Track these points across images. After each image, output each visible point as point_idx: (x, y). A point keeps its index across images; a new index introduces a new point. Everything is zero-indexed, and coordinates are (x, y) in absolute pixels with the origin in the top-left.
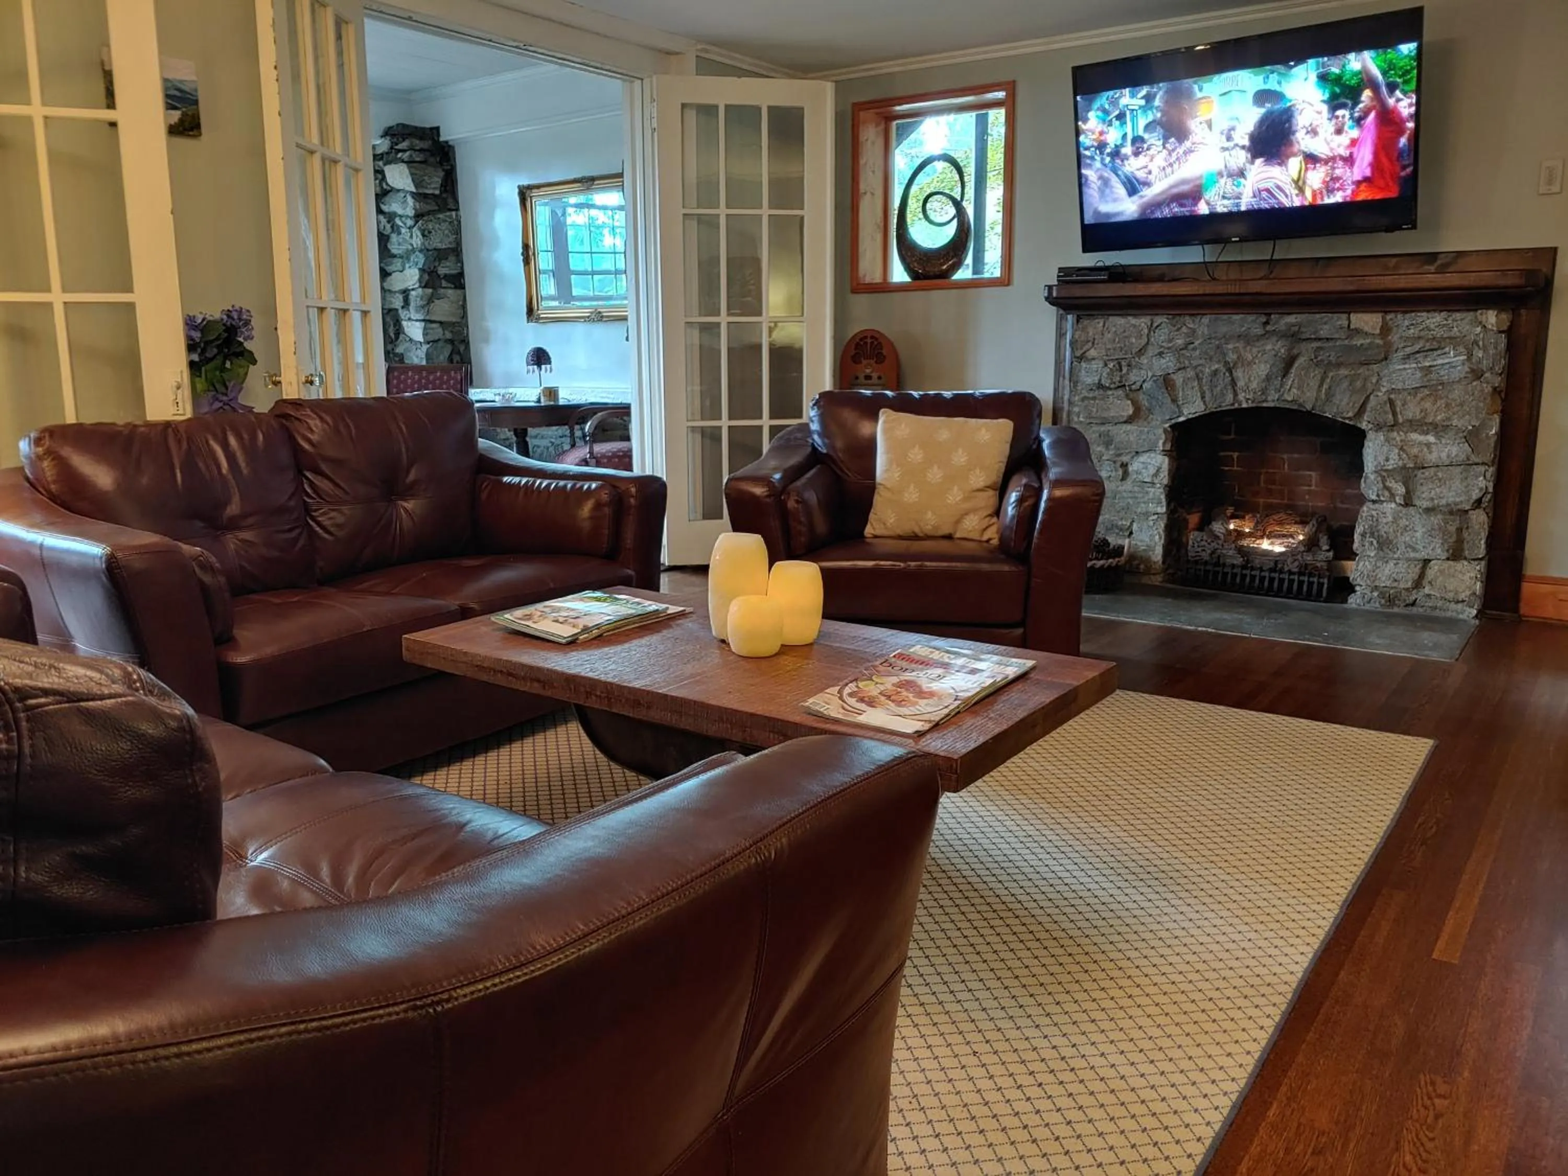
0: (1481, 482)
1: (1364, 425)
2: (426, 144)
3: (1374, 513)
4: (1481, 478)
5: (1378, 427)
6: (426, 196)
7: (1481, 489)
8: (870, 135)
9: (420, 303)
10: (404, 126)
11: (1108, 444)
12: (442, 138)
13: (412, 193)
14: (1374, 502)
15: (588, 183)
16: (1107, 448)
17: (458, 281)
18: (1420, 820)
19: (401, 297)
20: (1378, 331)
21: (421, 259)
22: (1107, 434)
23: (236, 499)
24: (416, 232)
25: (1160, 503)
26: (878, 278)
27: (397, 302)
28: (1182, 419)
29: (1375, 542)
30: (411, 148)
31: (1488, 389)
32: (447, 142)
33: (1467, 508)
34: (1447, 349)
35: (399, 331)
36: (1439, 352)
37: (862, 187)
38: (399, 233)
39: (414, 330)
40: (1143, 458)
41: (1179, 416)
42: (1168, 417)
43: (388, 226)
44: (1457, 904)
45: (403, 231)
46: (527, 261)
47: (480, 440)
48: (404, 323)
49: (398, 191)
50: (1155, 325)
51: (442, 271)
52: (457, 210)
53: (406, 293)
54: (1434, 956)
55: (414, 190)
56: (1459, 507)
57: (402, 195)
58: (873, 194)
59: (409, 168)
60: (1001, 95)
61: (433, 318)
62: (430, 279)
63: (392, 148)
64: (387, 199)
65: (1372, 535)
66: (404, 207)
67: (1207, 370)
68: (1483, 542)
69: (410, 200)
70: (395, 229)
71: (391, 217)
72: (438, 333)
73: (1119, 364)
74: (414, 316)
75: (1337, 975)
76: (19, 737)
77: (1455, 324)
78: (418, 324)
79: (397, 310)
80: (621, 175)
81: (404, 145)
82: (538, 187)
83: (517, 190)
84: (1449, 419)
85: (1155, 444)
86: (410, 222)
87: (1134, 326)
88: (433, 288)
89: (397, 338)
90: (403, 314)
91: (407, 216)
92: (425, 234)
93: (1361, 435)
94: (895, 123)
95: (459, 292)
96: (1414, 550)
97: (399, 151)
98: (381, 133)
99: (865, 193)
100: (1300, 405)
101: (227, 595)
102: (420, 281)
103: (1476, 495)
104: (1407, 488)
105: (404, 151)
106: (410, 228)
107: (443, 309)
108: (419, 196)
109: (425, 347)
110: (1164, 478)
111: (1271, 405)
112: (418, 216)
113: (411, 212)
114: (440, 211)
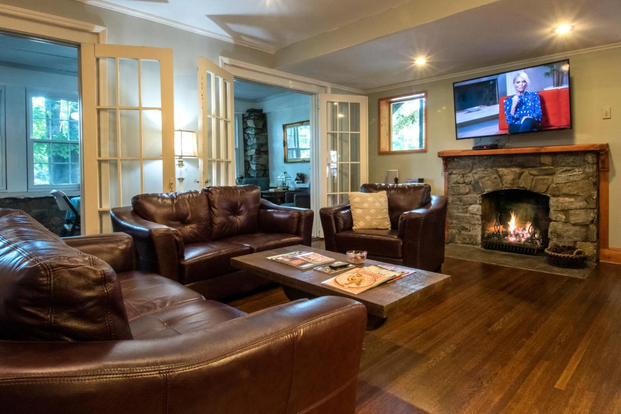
0: (592, 215)
1: (548, 195)
2: (259, 114)
3: (555, 225)
4: (592, 213)
5: (554, 196)
6: (258, 128)
7: (593, 217)
8: (384, 108)
9: (255, 159)
10: (253, 109)
11: (461, 201)
12: (263, 112)
13: (254, 128)
14: (555, 221)
15: (302, 123)
16: (461, 203)
17: (266, 152)
18: (560, 335)
19: (250, 157)
20: (550, 164)
21: (256, 147)
22: (460, 198)
23: (190, 215)
24: (255, 139)
25: (479, 220)
26: (387, 150)
27: (249, 159)
28: (485, 193)
29: (556, 235)
30: (254, 115)
31: (591, 183)
32: (265, 113)
33: (588, 224)
34: (575, 170)
35: (249, 167)
36: (573, 171)
37: (382, 123)
38: (250, 139)
39: (253, 167)
40: (472, 206)
41: (484, 192)
42: (480, 193)
43: (247, 137)
44: (568, 368)
45: (252, 138)
46: (284, 146)
47: (261, 199)
48: (251, 165)
49: (251, 127)
50: (474, 163)
51: (262, 150)
52: (267, 132)
53: (251, 156)
54: (555, 386)
55: (254, 126)
56: (585, 223)
57: (251, 128)
58: (385, 125)
59: (254, 121)
60: (423, 94)
61: (259, 163)
62: (258, 152)
63: (249, 115)
64: (247, 130)
65: (555, 233)
66: (251, 132)
67: (492, 177)
68: (595, 236)
69: (253, 130)
70: (249, 138)
71: (248, 135)
72: (260, 167)
73: (463, 176)
74: (254, 163)
75: (517, 391)
76: (50, 279)
77: (577, 161)
78: (254, 165)
79: (249, 161)
80: (309, 121)
81: (252, 114)
82: (288, 125)
83: (282, 126)
84: (579, 193)
85: (476, 201)
86: (253, 136)
87: (467, 164)
88: (259, 155)
89: (249, 169)
90: (250, 162)
91: (253, 135)
92: (257, 139)
93: (548, 199)
94: (392, 104)
95: (267, 156)
96: (571, 238)
97: (251, 116)
98: (246, 111)
99: (383, 125)
100: (525, 188)
101: (183, 244)
102: (256, 153)
103: (591, 219)
104: (566, 217)
105: (252, 116)
106: (253, 138)
107: (262, 161)
108: (256, 129)
109: (256, 172)
110: (480, 213)
111: (516, 188)
112: (256, 134)
113: (253, 133)
114: (262, 132)
